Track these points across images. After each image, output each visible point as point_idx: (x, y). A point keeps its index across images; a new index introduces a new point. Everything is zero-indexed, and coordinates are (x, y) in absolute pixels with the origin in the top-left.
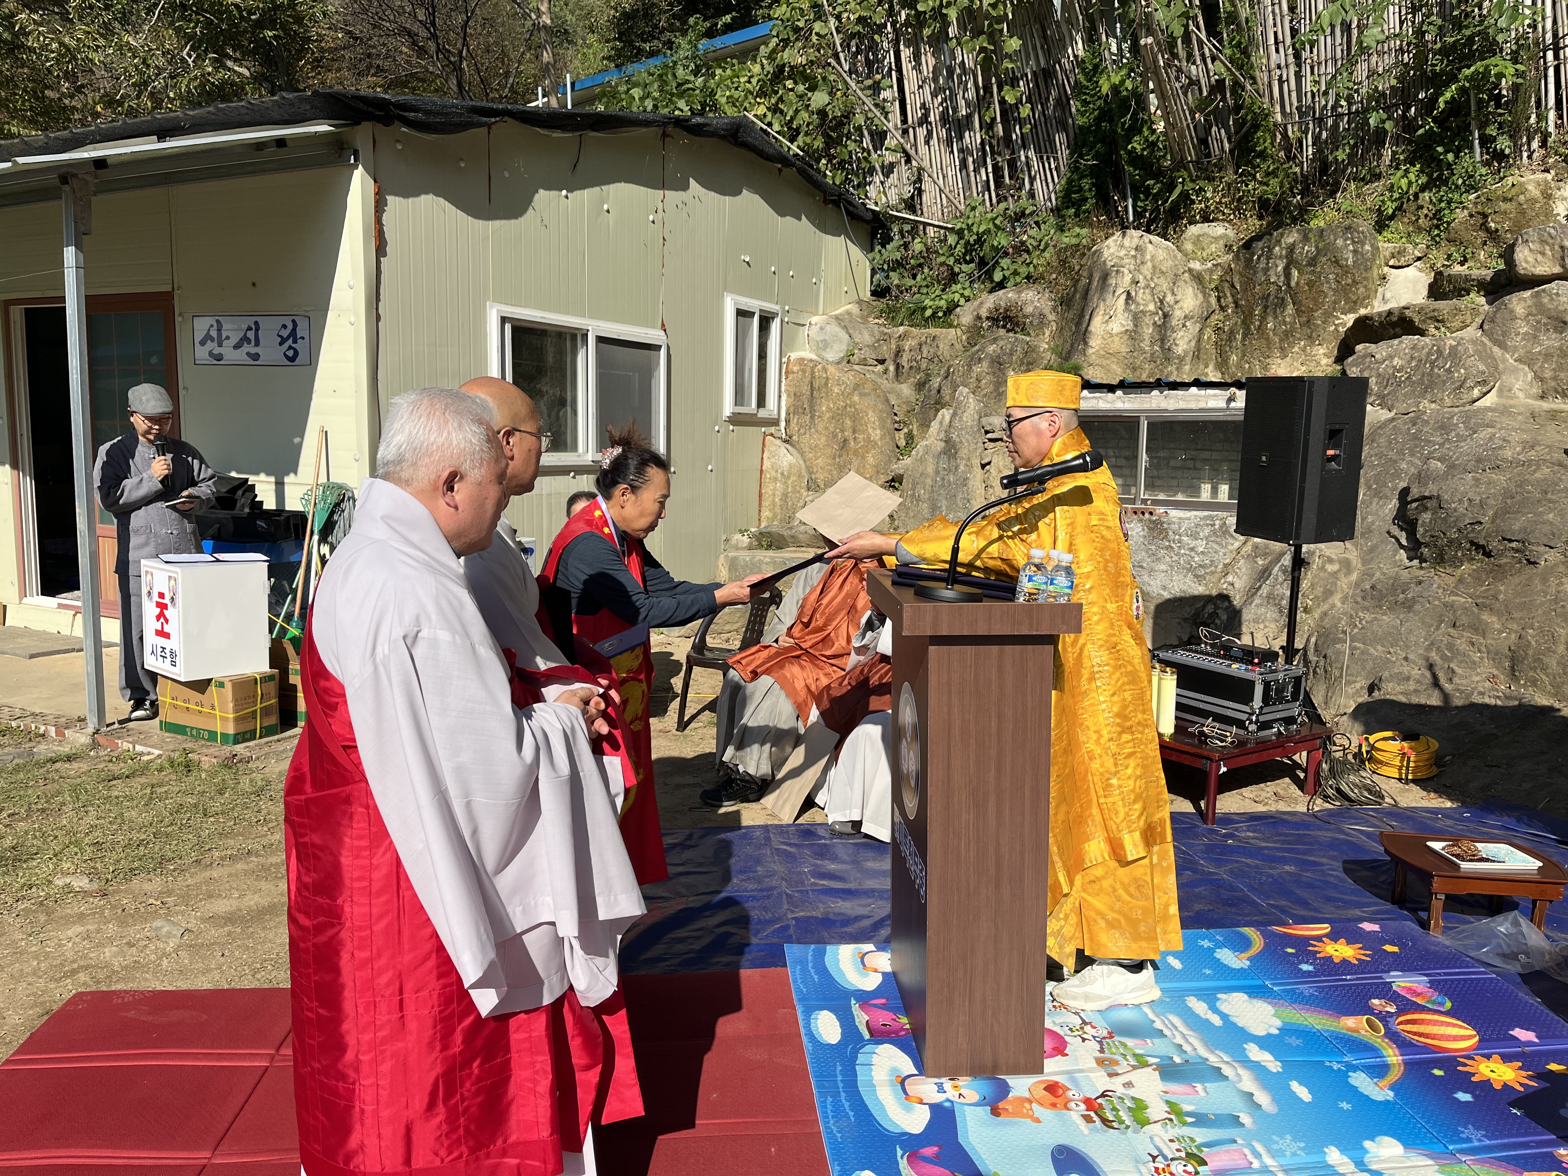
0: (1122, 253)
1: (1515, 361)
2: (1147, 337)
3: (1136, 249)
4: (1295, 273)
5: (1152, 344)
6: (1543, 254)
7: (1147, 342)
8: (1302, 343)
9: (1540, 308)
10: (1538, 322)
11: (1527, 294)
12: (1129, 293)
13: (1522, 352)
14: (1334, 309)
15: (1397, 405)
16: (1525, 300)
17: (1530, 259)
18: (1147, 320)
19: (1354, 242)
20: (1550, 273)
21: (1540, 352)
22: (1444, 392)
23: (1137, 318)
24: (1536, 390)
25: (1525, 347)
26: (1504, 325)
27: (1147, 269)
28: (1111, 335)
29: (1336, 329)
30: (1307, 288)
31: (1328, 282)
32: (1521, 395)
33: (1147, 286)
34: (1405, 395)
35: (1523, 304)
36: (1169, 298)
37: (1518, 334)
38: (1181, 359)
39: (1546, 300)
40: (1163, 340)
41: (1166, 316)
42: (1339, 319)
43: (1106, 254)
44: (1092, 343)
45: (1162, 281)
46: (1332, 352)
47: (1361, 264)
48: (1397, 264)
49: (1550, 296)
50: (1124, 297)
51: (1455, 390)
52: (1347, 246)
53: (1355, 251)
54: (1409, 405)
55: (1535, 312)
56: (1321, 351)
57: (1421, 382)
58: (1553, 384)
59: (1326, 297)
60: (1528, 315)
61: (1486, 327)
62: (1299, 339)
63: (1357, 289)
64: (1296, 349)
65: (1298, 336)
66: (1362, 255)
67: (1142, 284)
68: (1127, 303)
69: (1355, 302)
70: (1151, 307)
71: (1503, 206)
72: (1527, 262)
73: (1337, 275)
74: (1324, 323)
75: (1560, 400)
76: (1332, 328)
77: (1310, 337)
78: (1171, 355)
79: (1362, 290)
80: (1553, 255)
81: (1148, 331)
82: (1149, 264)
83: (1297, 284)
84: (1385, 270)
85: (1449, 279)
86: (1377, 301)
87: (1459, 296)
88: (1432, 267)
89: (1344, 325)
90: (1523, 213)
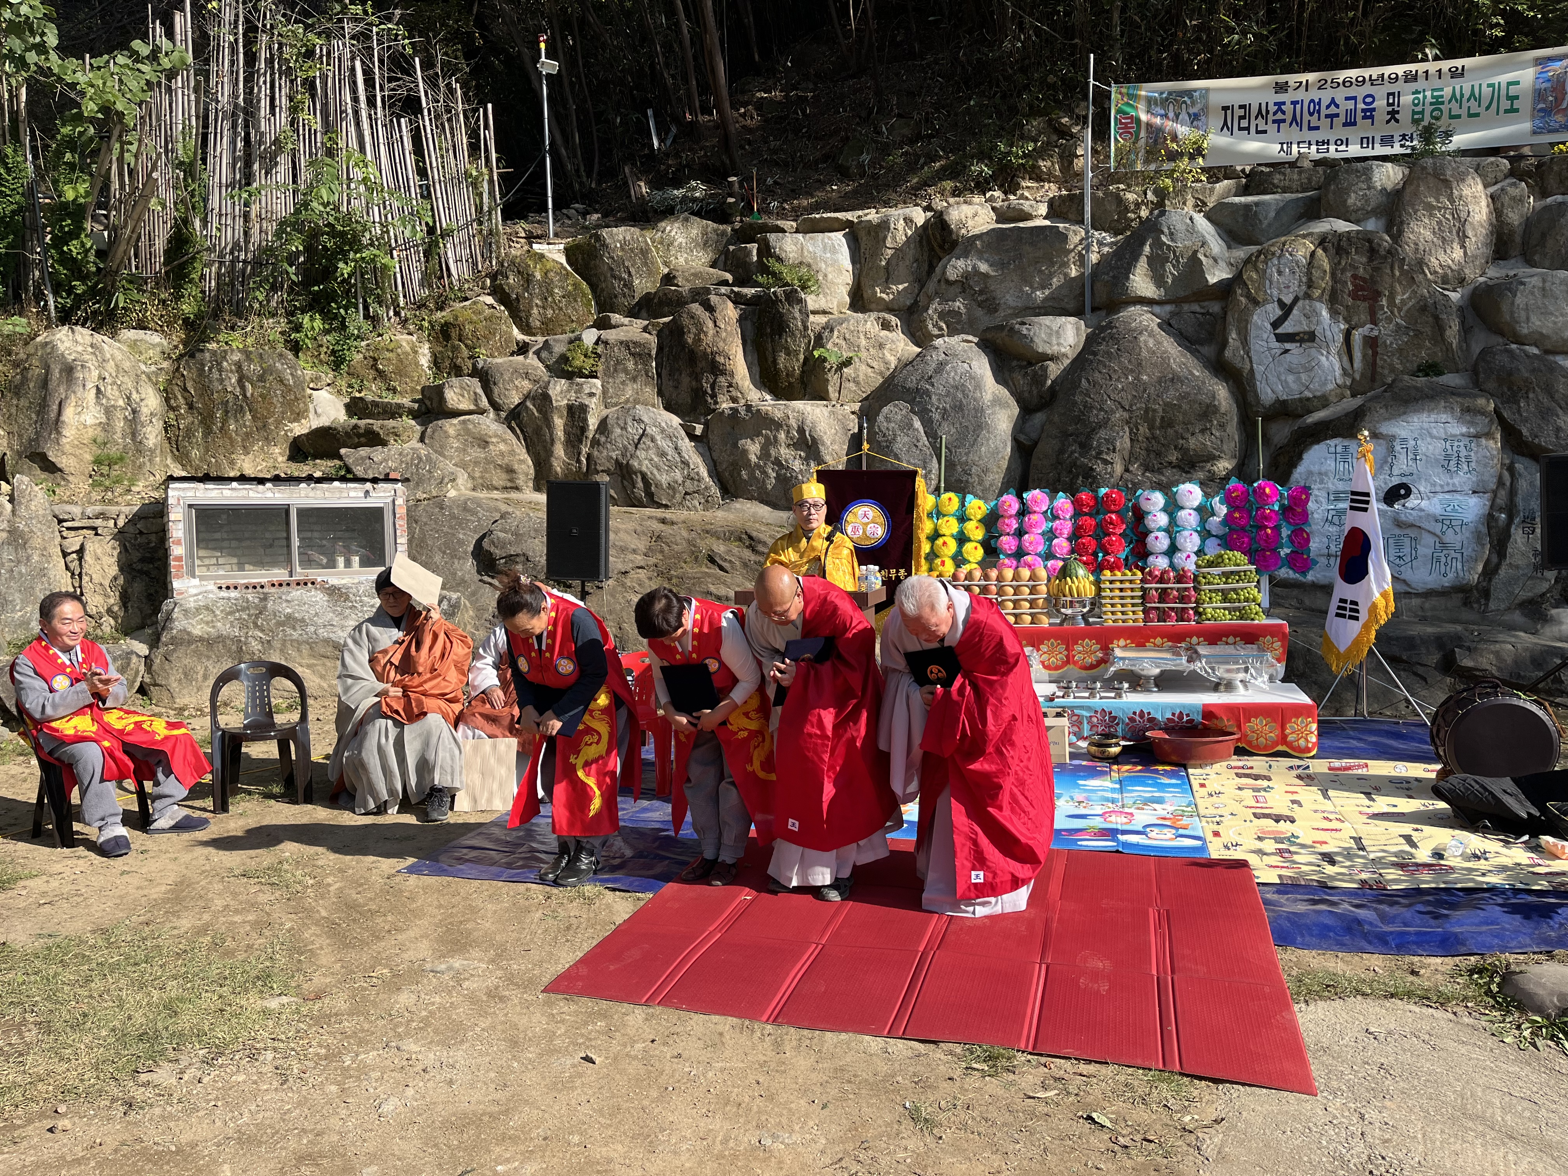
0: (80, 349)
1: (454, 465)
2: (119, 430)
3: (92, 346)
4: (249, 386)
5: (124, 437)
6: (463, 396)
7: (119, 435)
8: (261, 443)
9: (468, 432)
10: (466, 441)
11: (455, 421)
12: (98, 389)
13: (457, 460)
14: (283, 418)
16: (454, 425)
17: (455, 399)
18: (119, 414)
19: (289, 367)
20: (467, 409)
21: (470, 460)
22: (430, 486)
23: (108, 411)
24: (470, 485)
25: (458, 456)
26: (441, 441)
27: (111, 366)
28: (85, 426)
29: (286, 434)
30: (259, 399)
31: (276, 396)
32: (463, 488)
33: (114, 383)
35: (453, 428)
36: (135, 396)
37: (452, 447)
38: (152, 451)
39: (470, 427)
40: (134, 435)
41: (134, 412)
42: (287, 426)
43: (61, 347)
44: (65, 432)
45: (126, 379)
46: (284, 452)
47: (298, 385)
48: (316, 387)
49: (473, 424)
50: (94, 391)
51: (437, 484)
52: (285, 369)
53: (291, 375)
55: (462, 433)
56: (276, 451)
59: (275, 408)
60: (457, 436)
61: (427, 441)
62: (258, 440)
63: (298, 405)
64: (256, 448)
65: (256, 437)
66: (297, 378)
67: (109, 380)
68: (97, 397)
69: (298, 414)
70: (121, 403)
71: (388, 355)
72: (453, 400)
73: (283, 392)
74: (276, 428)
76: (282, 433)
77: (267, 439)
78: (141, 448)
79: (303, 405)
80: (469, 398)
81: (120, 425)
82: (112, 363)
83: (252, 395)
84: (309, 391)
85: (375, 404)
86: (311, 415)
87: (393, 418)
88: (339, 392)
89: (291, 431)
90: (401, 361)
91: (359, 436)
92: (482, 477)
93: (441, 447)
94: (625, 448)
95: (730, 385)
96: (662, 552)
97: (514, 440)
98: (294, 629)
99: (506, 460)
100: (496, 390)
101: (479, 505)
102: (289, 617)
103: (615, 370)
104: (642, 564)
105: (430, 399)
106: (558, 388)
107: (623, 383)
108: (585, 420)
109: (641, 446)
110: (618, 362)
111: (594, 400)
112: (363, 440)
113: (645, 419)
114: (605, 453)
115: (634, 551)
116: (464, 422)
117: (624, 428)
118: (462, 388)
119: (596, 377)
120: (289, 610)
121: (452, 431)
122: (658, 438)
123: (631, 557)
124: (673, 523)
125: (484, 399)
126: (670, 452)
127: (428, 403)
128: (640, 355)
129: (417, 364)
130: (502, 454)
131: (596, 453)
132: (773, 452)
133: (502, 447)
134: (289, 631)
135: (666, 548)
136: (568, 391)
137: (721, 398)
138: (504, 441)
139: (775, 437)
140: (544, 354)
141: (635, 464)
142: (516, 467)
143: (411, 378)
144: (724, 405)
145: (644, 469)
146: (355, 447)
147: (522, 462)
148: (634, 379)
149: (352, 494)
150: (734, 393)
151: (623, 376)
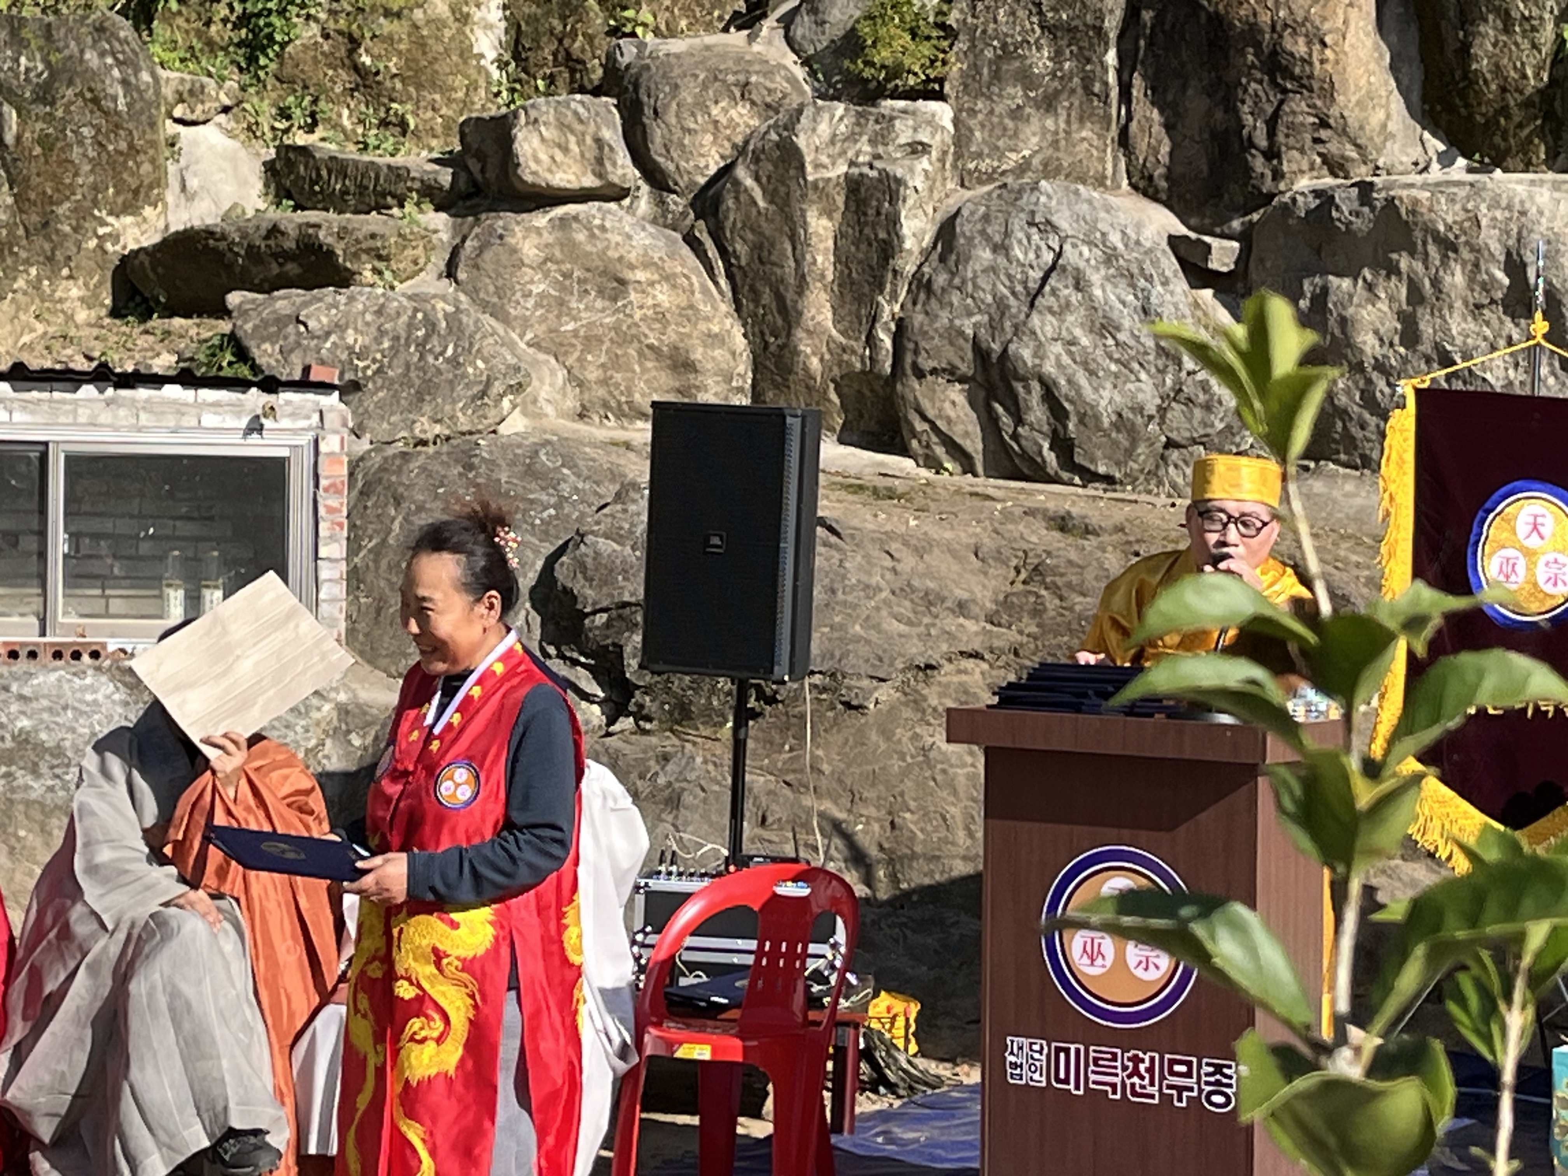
1: (529, 345)
6: (565, 150)
8: (33, 271)
9: (572, 250)
10: (567, 275)
11: (541, 219)
13: (540, 330)
14: (95, 203)
15: (370, 424)
16: (538, 231)
17: (544, 157)
19: (119, 63)
20: (575, 185)
21: (575, 333)
22: (454, 402)
24: (571, 403)
25: (543, 319)
26: (499, 275)
29: (101, 247)
30: (37, 151)
31: (81, 143)
32: (549, 410)
34: (379, 405)
35: (534, 239)
37: (527, 295)
39: (581, 236)
42: (104, 224)
46: (96, 296)
47: (142, 112)
48: (189, 117)
49: (590, 230)
51: (474, 398)
52: (109, 68)
53: (125, 82)
54: (394, 425)
55: (558, 254)
56: (75, 292)
57: (405, 380)
58: (601, 392)
59: (76, 174)
60: (544, 262)
61: (462, 275)
62: (28, 262)
63: (138, 165)
64: (20, 283)
65: (23, 254)
66: (140, 92)
69: (136, 192)
72: (537, 161)
73: (99, 131)
74: (75, 230)
75: (612, 422)
76: (93, 243)
77: (50, 259)
79: (146, 168)
80: (582, 155)
83: (18, 138)
84: (171, 128)
85: (338, 167)
86: (171, 195)
87: (380, 208)
88: (251, 129)
89: (115, 238)
90: (421, 44)
91: (283, 256)
92: (604, 382)
93: (500, 292)
94: (1001, 306)
95: (1324, 124)
96: (1037, 612)
97: (699, 277)
98: (35, 772)
99: (671, 336)
100: (657, 135)
101: (569, 462)
102: (23, 740)
103: (996, 76)
104: (976, 645)
105: (481, 156)
106: (824, 128)
107: (1016, 113)
108: (894, 221)
109: (1046, 300)
110: (1007, 52)
111: (924, 163)
112: (292, 268)
113: (1063, 221)
114: (944, 317)
115: (962, 608)
116: (564, 222)
117: (1001, 248)
118: (563, 126)
119: (940, 96)
120: (24, 723)
121: (530, 250)
122: (1095, 278)
123: (950, 623)
124: (1088, 531)
125: (623, 157)
126: (1128, 320)
127: (474, 165)
128: (1071, 30)
129: (466, 52)
130: (661, 317)
131: (918, 319)
132: (1427, 328)
133: (663, 296)
134: (23, 778)
135: (1051, 603)
136: (852, 137)
137: (1291, 161)
138: (668, 278)
139: (1436, 282)
140: (803, 28)
141: (1026, 353)
142: (697, 354)
143: (446, 90)
144: (1304, 183)
145: (1049, 368)
146: (268, 287)
147: (716, 339)
148: (1048, 104)
149: (210, 420)
150: (1333, 147)
151: (1015, 94)
